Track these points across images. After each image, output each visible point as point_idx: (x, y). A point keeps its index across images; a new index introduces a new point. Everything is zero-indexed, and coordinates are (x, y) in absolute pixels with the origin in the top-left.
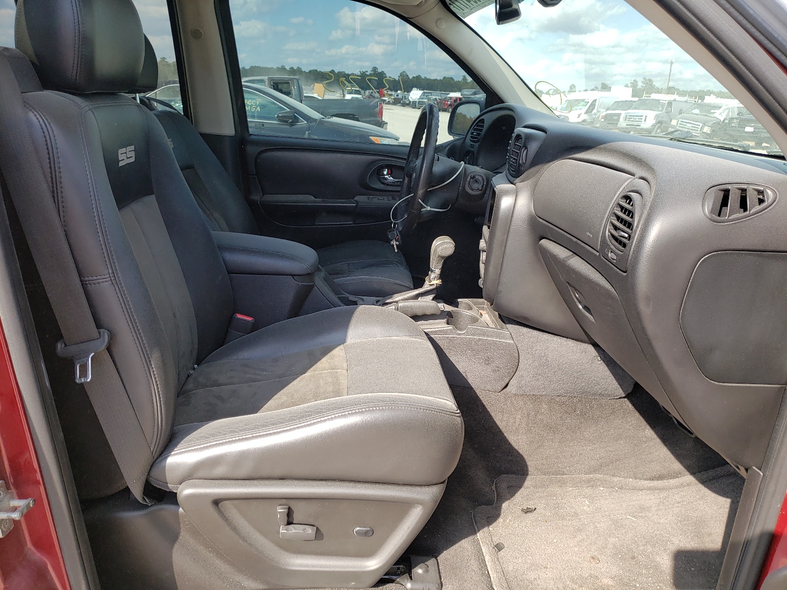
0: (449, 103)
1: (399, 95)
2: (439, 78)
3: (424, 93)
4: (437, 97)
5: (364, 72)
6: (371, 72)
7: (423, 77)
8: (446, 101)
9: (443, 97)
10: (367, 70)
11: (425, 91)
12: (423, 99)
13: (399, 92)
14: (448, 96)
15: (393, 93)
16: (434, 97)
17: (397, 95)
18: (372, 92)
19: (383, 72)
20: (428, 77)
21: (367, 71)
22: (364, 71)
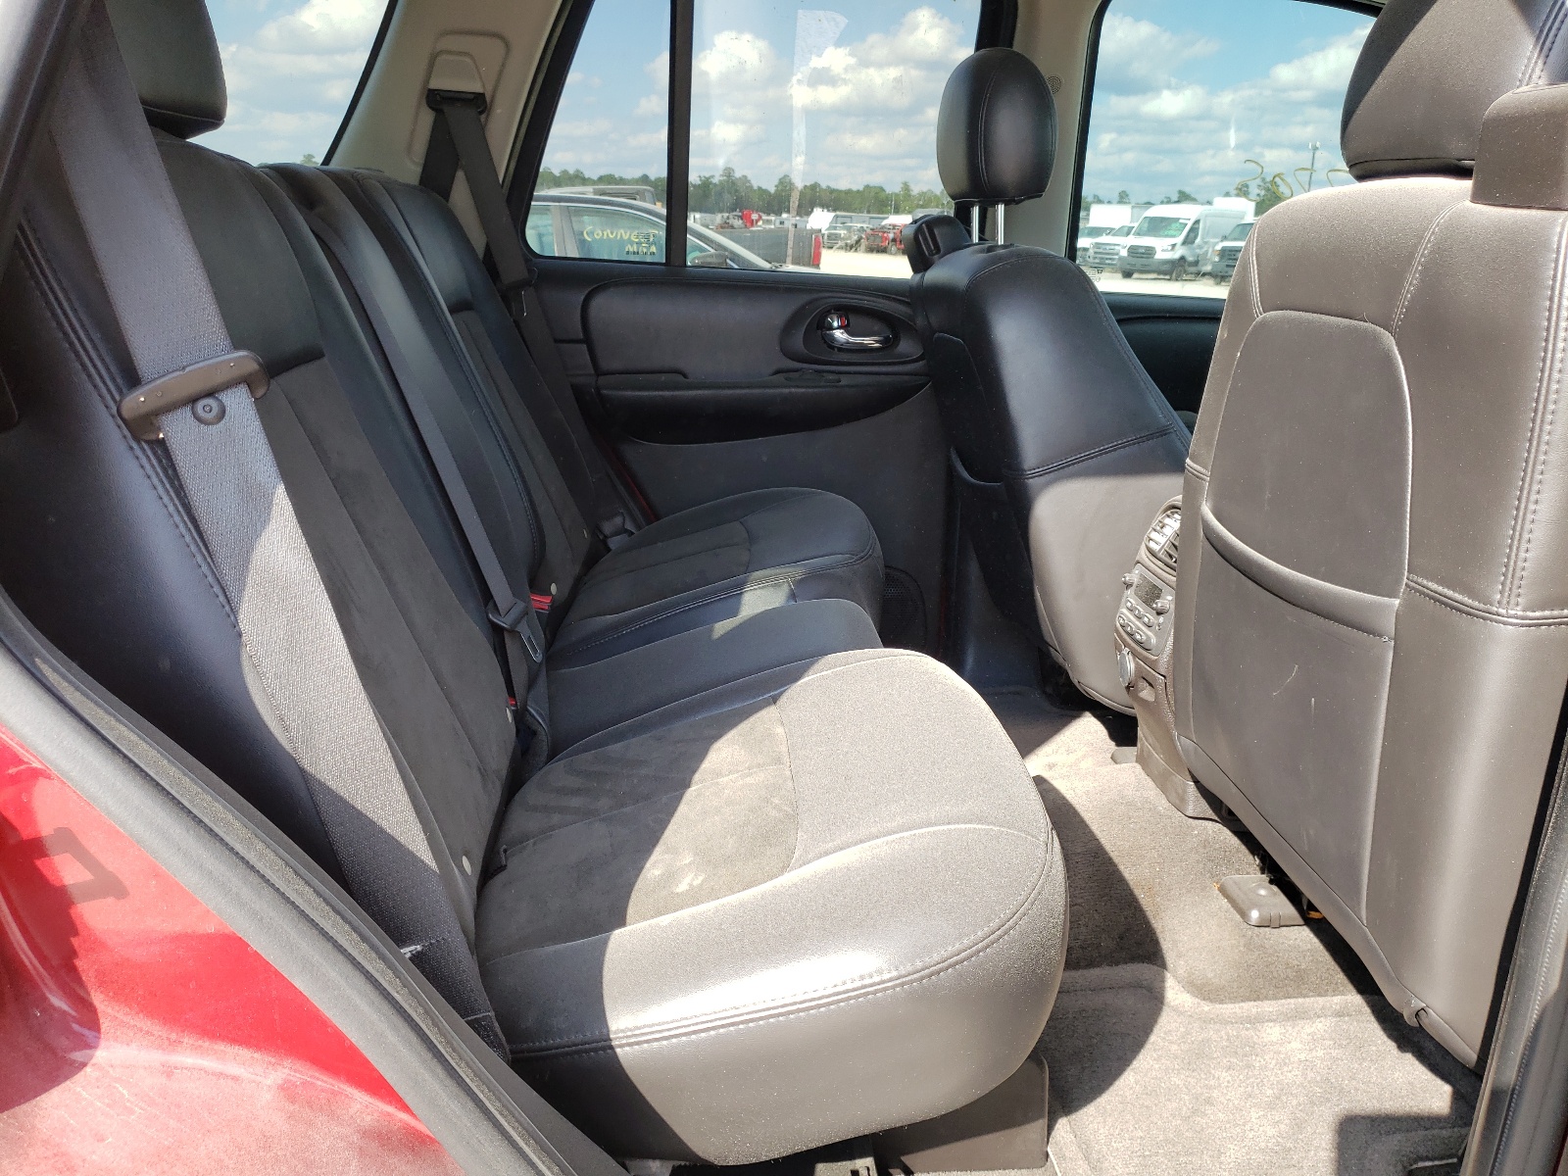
0: (891, 236)
1: (786, 222)
2: (855, 188)
3: (837, 217)
4: (865, 226)
5: (708, 179)
6: (721, 178)
7: (824, 186)
8: (884, 232)
9: (874, 224)
10: (711, 174)
11: (838, 213)
12: (835, 228)
13: (785, 216)
14: (885, 222)
15: (773, 218)
16: (859, 225)
17: (782, 223)
18: (728, 218)
19: (745, 177)
20: (834, 186)
21: (713, 177)
22: (707, 176)
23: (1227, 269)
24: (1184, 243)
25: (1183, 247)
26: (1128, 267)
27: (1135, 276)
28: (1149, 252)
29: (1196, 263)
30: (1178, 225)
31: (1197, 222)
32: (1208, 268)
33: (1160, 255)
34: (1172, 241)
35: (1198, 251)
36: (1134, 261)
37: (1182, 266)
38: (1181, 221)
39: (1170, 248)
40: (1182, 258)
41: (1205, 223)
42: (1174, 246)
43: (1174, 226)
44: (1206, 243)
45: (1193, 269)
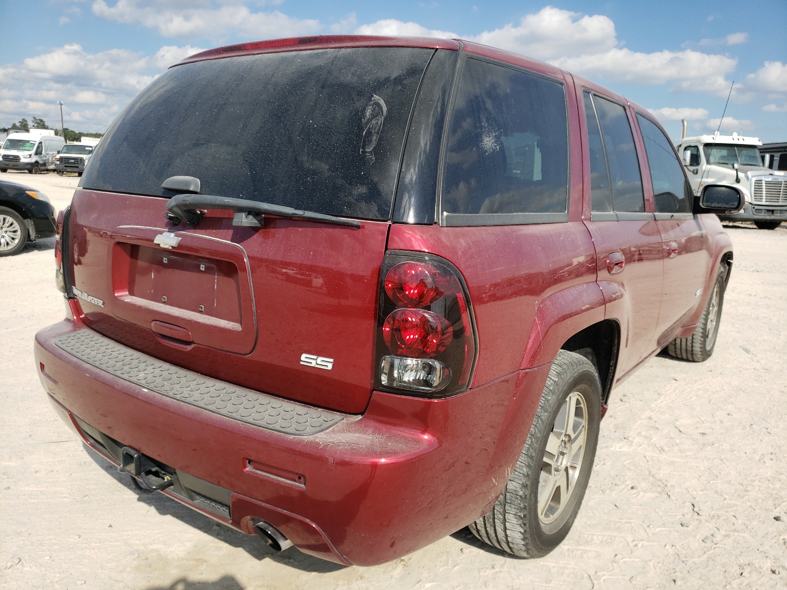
23: (65, 168)
24: (36, 154)
25: (36, 156)
26: (4, 166)
27: (8, 171)
28: (17, 158)
29: (44, 164)
30: (29, 144)
31: (41, 143)
32: (52, 167)
33: (23, 160)
34: (30, 153)
35: (44, 158)
36: (7, 163)
37: (37, 166)
38: (31, 142)
39: (28, 156)
40: (37, 162)
41: (45, 144)
42: (30, 155)
43: (27, 144)
44: (47, 154)
45: (43, 168)
